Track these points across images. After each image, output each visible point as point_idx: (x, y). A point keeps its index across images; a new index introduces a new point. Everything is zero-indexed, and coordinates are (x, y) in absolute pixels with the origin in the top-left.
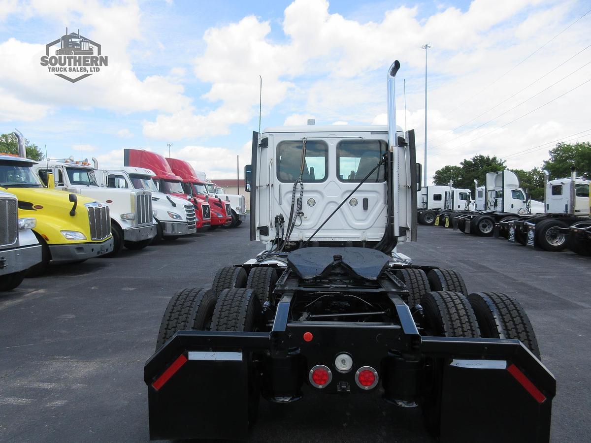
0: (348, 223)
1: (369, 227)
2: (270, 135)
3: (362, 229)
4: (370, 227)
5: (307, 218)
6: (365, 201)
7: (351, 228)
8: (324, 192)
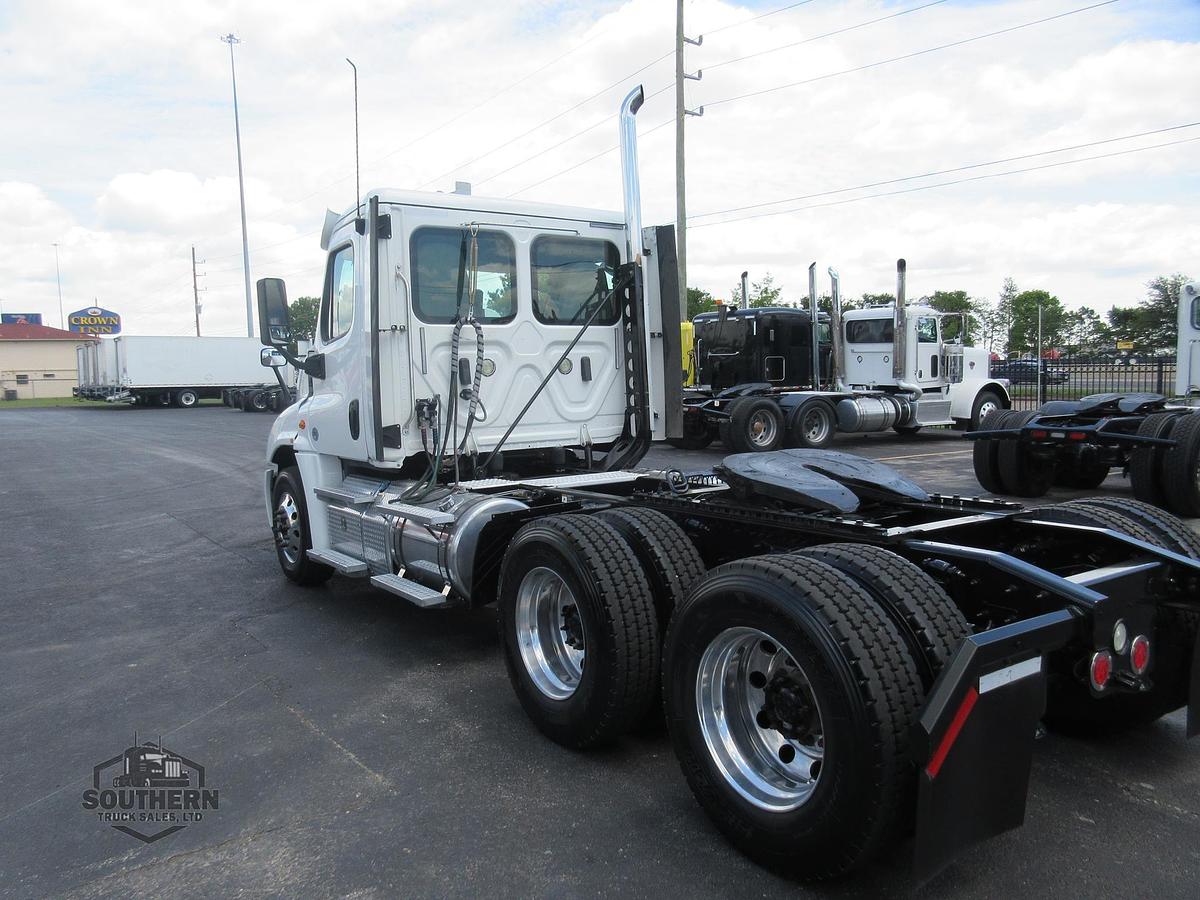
0: (556, 410)
3: (582, 421)
4: (595, 416)
6: (585, 363)
7: (561, 420)
8: (511, 345)
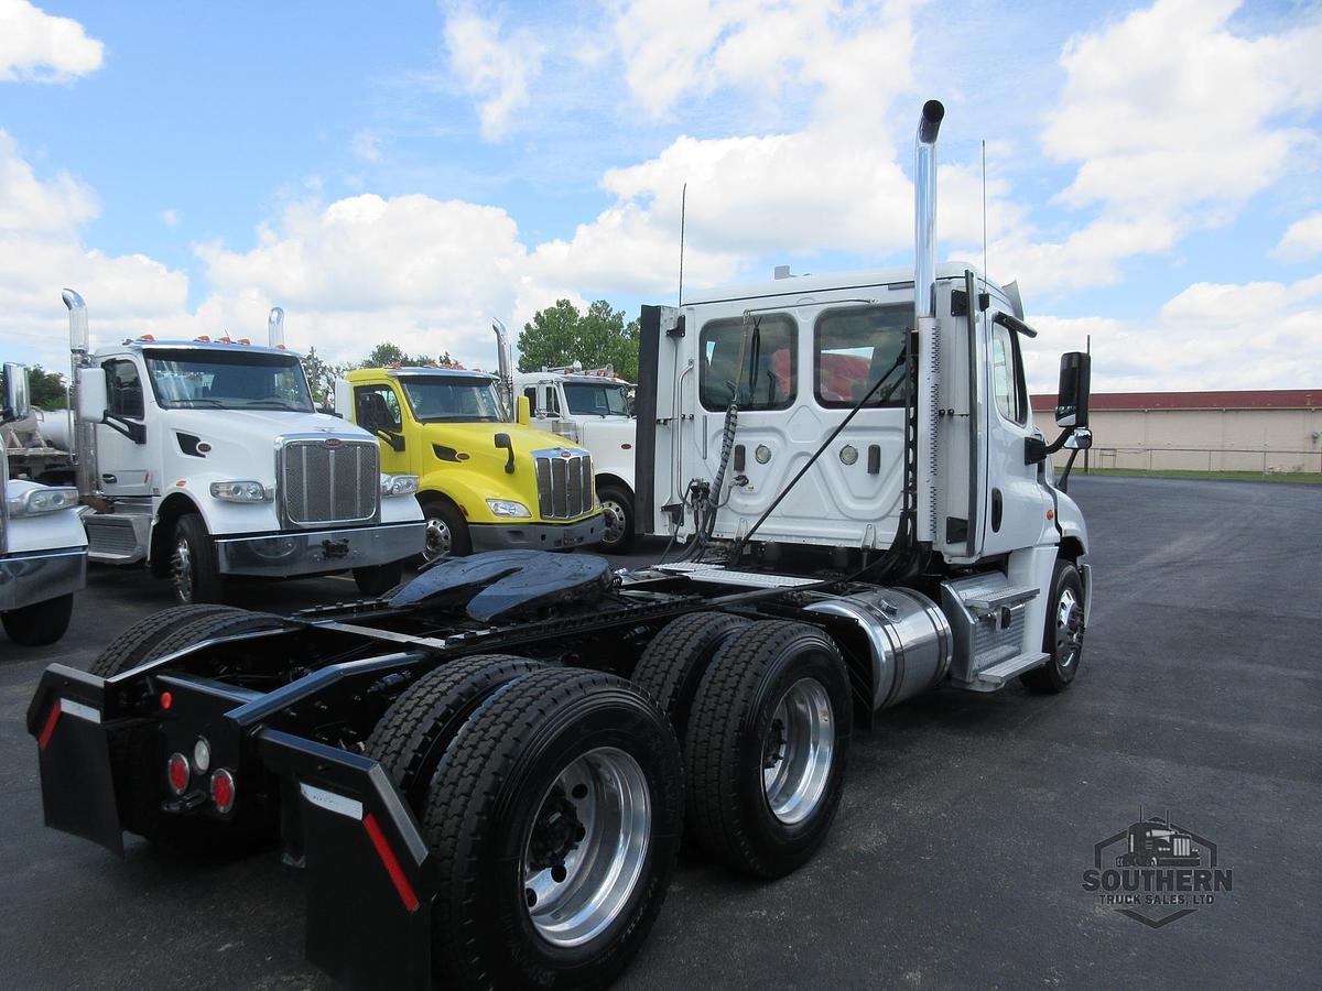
0: (835, 504)
1: (881, 515)
2: (688, 309)
3: (867, 521)
4: (883, 518)
5: (755, 490)
6: (875, 452)
7: (841, 517)
8: (787, 432)
